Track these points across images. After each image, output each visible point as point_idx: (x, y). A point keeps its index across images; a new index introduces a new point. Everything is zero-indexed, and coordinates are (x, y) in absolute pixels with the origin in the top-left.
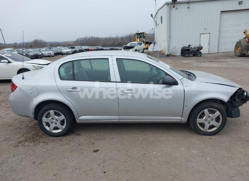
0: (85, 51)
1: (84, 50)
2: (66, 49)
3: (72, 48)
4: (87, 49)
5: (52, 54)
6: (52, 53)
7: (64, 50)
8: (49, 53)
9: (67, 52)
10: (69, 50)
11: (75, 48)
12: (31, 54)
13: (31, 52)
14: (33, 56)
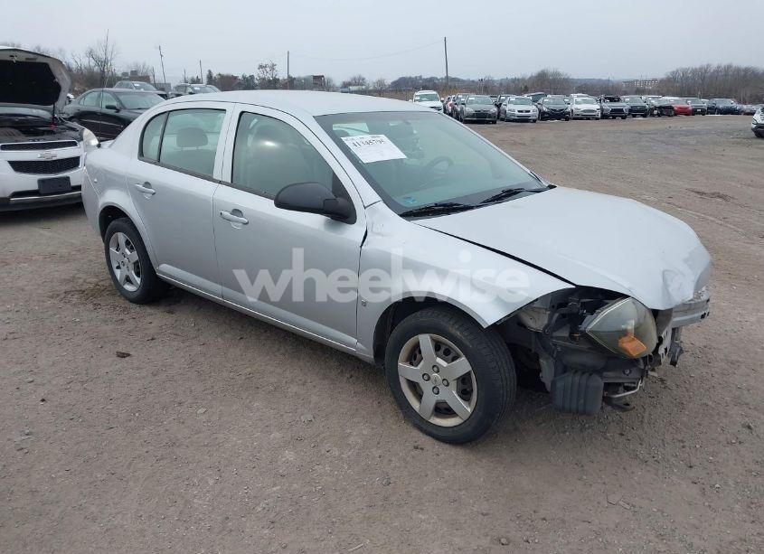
0: (655, 112)
1: (656, 108)
2: (586, 102)
3: (612, 100)
4: (664, 107)
5: (531, 113)
6: (532, 110)
7: (579, 106)
8: (522, 111)
9: (585, 111)
10: (596, 107)
11: (619, 100)
12: (469, 109)
13: (472, 102)
14: (473, 116)
